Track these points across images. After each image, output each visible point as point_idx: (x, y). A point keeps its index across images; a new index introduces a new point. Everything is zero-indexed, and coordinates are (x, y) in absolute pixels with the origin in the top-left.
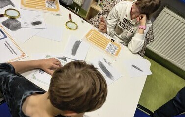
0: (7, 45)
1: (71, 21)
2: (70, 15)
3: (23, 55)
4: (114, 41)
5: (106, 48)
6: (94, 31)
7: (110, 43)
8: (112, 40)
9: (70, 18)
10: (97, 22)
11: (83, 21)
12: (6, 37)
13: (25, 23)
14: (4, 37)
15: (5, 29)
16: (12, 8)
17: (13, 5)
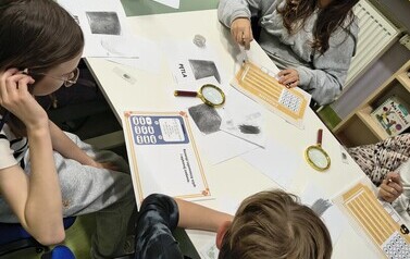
0: (184, 158)
1: (319, 147)
2: (320, 132)
3: (205, 193)
4: (407, 232)
5: (384, 245)
6: (366, 188)
7: (397, 232)
8: (403, 226)
9: (320, 140)
10: (369, 162)
11: (344, 156)
12: (187, 141)
13: (229, 122)
14: (183, 139)
15: (190, 122)
16: (215, 83)
17: (218, 79)
